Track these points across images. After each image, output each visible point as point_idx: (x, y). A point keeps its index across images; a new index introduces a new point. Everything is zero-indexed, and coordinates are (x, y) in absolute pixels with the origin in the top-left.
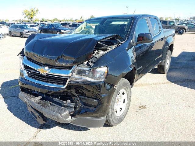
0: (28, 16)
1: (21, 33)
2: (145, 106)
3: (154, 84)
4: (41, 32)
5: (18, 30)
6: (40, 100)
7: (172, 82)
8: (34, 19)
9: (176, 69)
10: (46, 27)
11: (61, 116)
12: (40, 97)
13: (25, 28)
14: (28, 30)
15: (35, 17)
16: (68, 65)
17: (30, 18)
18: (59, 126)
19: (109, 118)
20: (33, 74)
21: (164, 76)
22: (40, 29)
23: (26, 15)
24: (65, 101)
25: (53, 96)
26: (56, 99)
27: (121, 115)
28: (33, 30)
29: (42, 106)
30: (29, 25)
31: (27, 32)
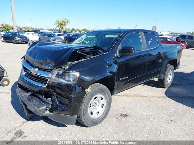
0: (59, 26)
1: (48, 41)
2: (127, 115)
3: (149, 96)
4: (66, 41)
5: (46, 38)
6: (29, 96)
7: (169, 97)
8: (64, 29)
9: (181, 85)
10: (71, 36)
11: (38, 109)
12: (30, 93)
13: (52, 36)
14: (55, 38)
15: (65, 26)
16: (50, 68)
17: (61, 28)
18: (44, 120)
19: (81, 117)
20: (29, 74)
21: (164, 90)
22: (65, 38)
23: (58, 25)
24: (47, 98)
25: (39, 93)
26: (41, 97)
27: (97, 118)
28: (58, 38)
29: (28, 100)
30: (57, 34)
31: (53, 40)
